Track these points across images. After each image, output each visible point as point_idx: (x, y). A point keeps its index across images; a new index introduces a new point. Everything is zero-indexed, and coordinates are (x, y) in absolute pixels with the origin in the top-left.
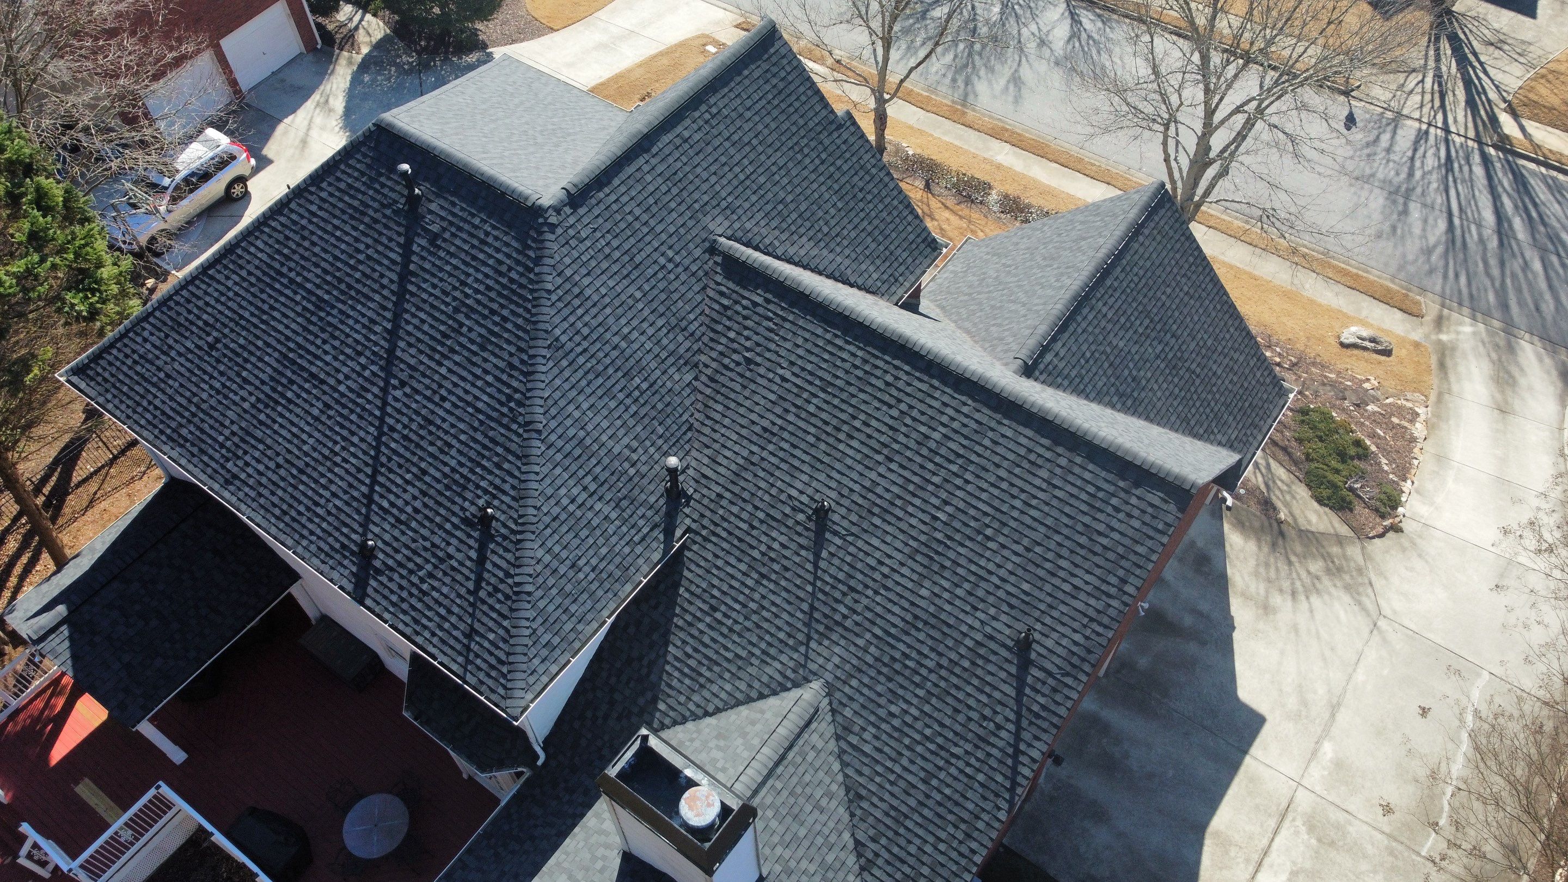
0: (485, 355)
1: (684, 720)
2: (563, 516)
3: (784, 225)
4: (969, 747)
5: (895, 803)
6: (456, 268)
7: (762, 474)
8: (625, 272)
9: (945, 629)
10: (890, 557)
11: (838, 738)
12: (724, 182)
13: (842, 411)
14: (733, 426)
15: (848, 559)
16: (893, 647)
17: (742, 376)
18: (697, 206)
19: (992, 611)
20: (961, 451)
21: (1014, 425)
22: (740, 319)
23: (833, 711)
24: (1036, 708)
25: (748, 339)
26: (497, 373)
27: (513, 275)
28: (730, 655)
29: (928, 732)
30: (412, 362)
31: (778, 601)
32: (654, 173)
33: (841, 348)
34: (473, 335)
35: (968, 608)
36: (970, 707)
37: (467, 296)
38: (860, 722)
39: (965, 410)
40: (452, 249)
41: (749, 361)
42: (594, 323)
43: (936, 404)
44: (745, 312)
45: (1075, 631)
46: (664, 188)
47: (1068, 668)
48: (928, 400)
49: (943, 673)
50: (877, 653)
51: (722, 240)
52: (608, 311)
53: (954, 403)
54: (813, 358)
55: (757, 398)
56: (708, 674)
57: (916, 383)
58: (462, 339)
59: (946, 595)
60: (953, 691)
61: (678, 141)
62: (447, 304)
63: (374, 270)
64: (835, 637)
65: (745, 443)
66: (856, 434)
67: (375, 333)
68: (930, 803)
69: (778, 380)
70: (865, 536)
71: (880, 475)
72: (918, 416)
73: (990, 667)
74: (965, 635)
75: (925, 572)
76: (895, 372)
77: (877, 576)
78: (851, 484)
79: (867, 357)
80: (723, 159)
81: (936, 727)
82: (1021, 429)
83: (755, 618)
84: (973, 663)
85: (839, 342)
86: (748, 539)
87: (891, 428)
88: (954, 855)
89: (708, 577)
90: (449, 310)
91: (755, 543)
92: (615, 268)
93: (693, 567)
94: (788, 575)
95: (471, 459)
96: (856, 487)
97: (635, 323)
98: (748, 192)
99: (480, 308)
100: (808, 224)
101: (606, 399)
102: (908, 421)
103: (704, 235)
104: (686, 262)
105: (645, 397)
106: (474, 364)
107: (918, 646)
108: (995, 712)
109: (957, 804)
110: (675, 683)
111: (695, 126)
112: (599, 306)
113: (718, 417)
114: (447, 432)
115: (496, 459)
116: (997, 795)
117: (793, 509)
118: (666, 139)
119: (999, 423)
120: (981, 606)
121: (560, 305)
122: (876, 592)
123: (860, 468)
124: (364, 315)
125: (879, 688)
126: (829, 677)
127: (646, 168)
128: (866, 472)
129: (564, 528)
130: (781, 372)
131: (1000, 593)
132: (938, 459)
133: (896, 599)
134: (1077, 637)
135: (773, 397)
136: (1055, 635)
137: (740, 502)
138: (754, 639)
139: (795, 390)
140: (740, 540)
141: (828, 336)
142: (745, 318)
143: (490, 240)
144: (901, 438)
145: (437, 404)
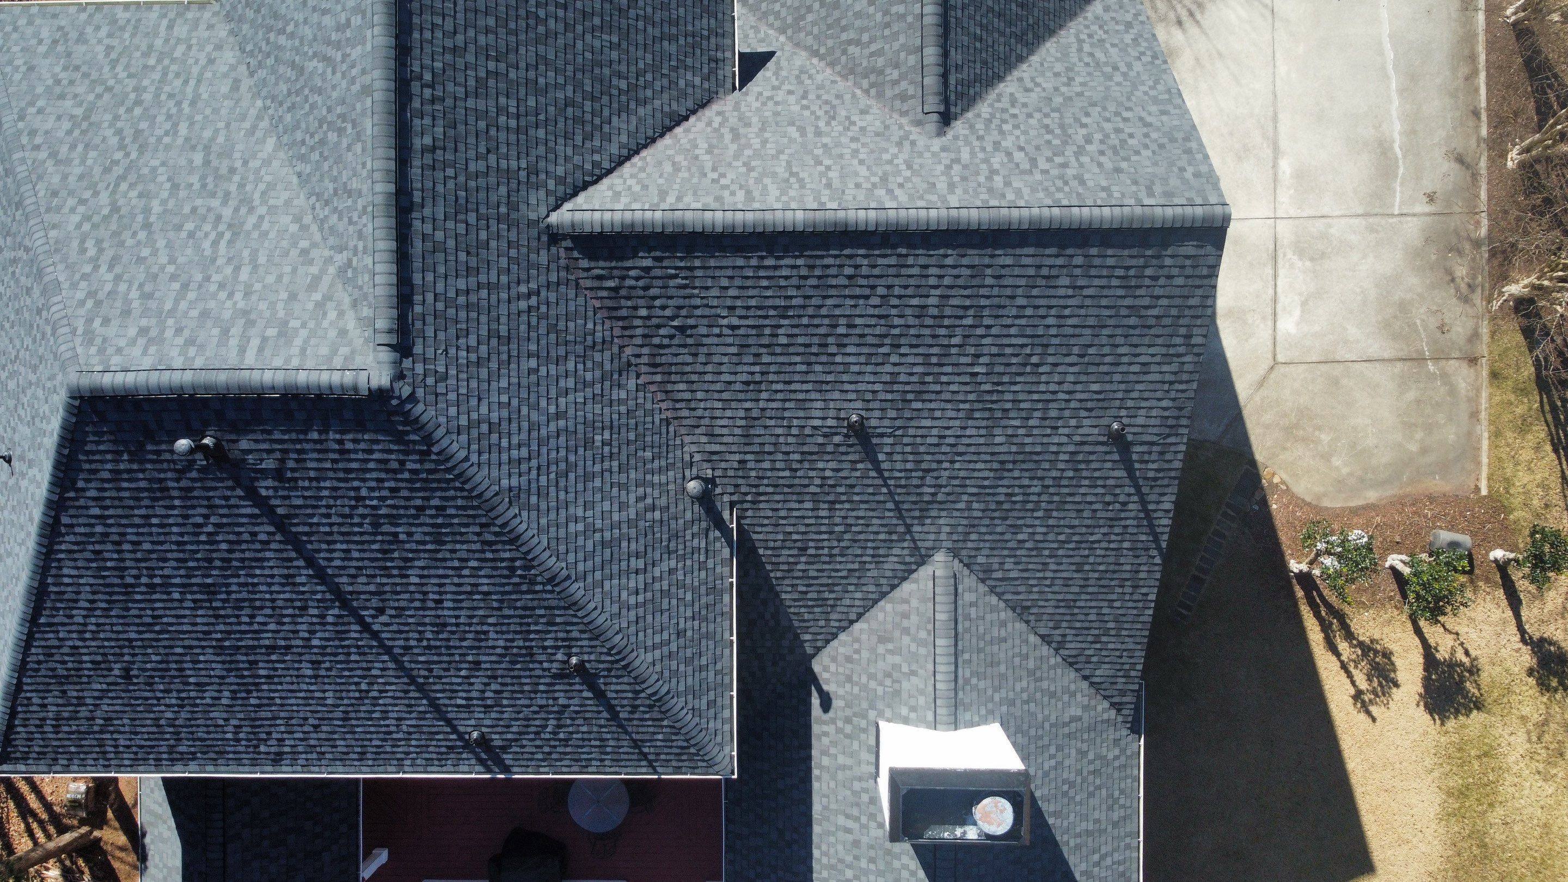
0: (449, 547)
1: (835, 636)
2: (641, 611)
3: (588, 128)
4: (1105, 530)
5: (1060, 597)
6: (334, 489)
7: (772, 423)
8: (504, 357)
9: (1036, 458)
10: (948, 428)
11: (983, 581)
12: (503, 149)
13: (817, 326)
14: (709, 396)
15: (908, 449)
16: (994, 494)
17: (685, 346)
18: (503, 209)
19: (1073, 422)
20: (968, 303)
21: (1010, 251)
22: (641, 293)
23: (967, 566)
24: (1151, 474)
25: (663, 308)
26: (477, 555)
27: (410, 466)
28: (844, 573)
29: (1062, 538)
30: (372, 588)
31: (861, 514)
32: (440, 223)
33: (776, 268)
34: (417, 537)
35: (1049, 431)
36: (1091, 503)
37: (374, 508)
38: (996, 560)
39: (949, 261)
40: (312, 474)
41: (682, 329)
42: (524, 436)
43: (915, 271)
44: (641, 283)
45: (1159, 400)
46: (461, 228)
47: (1167, 431)
48: (904, 271)
49: (1052, 490)
50: (982, 506)
51: (554, 218)
52: (524, 410)
53: (932, 261)
54: (751, 292)
55: (716, 359)
56: (832, 596)
57: (880, 261)
58: (407, 546)
59: (1021, 431)
60: (1069, 499)
61: (428, 159)
62: (360, 525)
63: (240, 533)
64: (934, 513)
65: (734, 405)
66: (846, 341)
67: (303, 584)
68: (1091, 582)
69: (726, 331)
70: (913, 423)
71: (895, 364)
72: (903, 292)
73: (1093, 466)
74: (1057, 453)
75: (990, 423)
76: (851, 262)
77: (945, 449)
78: (870, 387)
79: (811, 262)
80: (482, 124)
81: (1067, 531)
82: (1018, 251)
83: (847, 536)
84: (1076, 470)
85: (770, 262)
86: (797, 481)
87: (880, 317)
88: (1130, 604)
89: (779, 529)
90: (367, 528)
91: (806, 482)
92: (494, 365)
93: (758, 529)
94: (857, 490)
95: (516, 632)
96: (877, 387)
97: (553, 394)
98: (532, 132)
99: (402, 512)
100: (605, 99)
101: (590, 485)
102: (895, 301)
103: (534, 232)
104: (543, 279)
105: (615, 443)
106: (445, 560)
107: (1017, 482)
108: (1115, 495)
109: (1114, 572)
110: (806, 616)
111: (427, 121)
112: (514, 416)
113: (687, 396)
114: (470, 625)
115: (543, 620)
116: (1147, 549)
117: (825, 436)
118: (415, 171)
119: (992, 256)
120: (1060, 423)
121: (485, 457)
122: (952, 462)
123: (869, 368)
124: (272, 576)
125: (999, 529)
126: (949, 544)
127: (428, 228)
128: (879, 369)
129: (649, 618)
130: (725, 322)
131: (1073, 405)
132: (946, 322)
133: (975, 458)
134: (1164, 403)
135: (734, 350)
136: (1142, 412)
137: (767, 457)
138: (859, 552)
139: (754, 332)
140: (790, 486)
141: (754, 262)
142: (646, 288)
143: (349, 446)
144: (897, 321)
145: (436, 609)
